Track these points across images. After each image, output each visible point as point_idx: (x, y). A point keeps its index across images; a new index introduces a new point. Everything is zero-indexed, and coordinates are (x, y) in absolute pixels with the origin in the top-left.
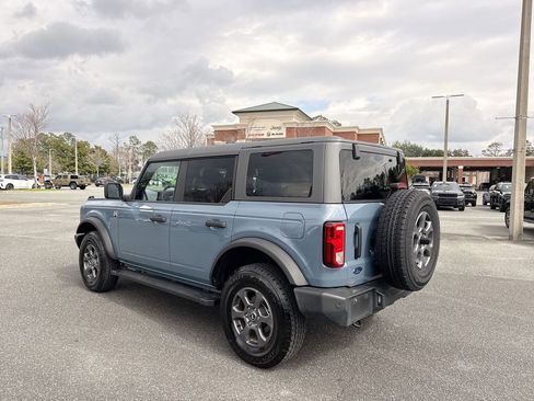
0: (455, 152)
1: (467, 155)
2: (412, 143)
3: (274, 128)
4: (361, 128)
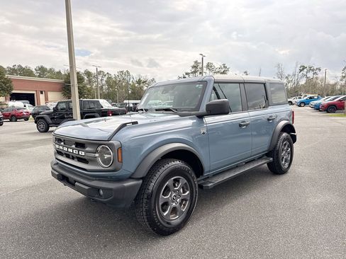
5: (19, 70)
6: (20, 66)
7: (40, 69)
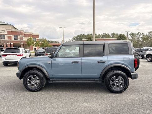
0: (55, 41)
1: (58, 42)
2: (45, 38)
3: (2, 31)
4: (33, 33)
5: (105, 35)
6: (105, 34)
7: (113, 34)
